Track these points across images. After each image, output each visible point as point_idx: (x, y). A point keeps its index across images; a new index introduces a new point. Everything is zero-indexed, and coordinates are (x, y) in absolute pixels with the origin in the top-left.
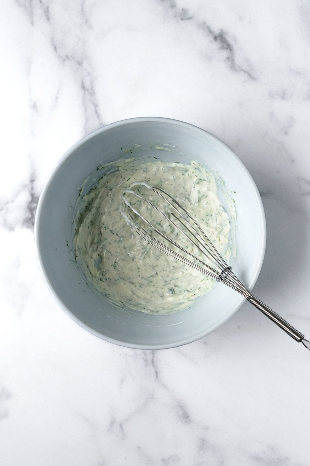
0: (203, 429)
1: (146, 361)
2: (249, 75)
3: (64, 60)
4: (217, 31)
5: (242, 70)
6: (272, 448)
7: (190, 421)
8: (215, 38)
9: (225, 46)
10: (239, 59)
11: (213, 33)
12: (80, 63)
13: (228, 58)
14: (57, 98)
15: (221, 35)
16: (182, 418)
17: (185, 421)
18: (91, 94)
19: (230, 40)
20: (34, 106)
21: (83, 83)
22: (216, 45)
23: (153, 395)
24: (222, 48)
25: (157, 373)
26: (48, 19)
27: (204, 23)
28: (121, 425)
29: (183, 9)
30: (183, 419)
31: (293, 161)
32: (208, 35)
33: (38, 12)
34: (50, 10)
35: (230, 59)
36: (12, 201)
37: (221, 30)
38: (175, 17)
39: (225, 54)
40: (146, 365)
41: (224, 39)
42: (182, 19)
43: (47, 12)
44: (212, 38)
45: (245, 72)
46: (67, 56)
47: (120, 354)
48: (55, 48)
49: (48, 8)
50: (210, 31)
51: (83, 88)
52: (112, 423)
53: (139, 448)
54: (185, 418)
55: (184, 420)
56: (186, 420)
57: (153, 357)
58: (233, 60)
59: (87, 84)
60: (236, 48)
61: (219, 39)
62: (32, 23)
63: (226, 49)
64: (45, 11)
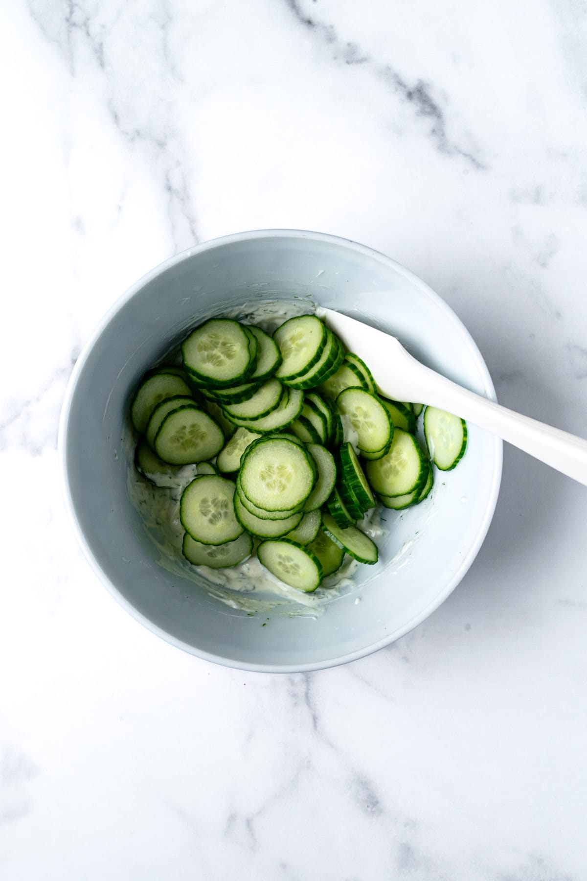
0: (406, 825)
1: (294, 695)
2: (473, 160)
3: (132, 140)
4: (411, 82)
5: (460, 151)
6: (540, 861)
7: (381, 811)
8: (410, 95)
9: (428, 110)
10: (453, 132)
11: (405, 86)
12: (161, 144)
13: (434, 131)
14: (120, 208)
15: (419, 89)
16: (366, 806)
17: (371, 811)
18: (183, 200)
19: (436, 98)
20: (78, 224)
21: (168, 180)
22: (412, 108)
23: (309, 762)
24: (423, 112)
25: (315, 719)
26: (102, 65)
27: (389, 68)
28: (249, 823)
29: (349, 45)
30: (368, 807)
31: (558, 315)
32: (397, 90)
33: (83, 51)
34: (105, 49)
35: (438, 132)
36: (38, 399)
37: (419, 80)
38: (335, 58)
39: (429, 122)
40: (296, 704)
41: (426, 96)
42: (348, 62)
43: (99, 53)
44: (402, 95)
45: (466, 155)
46: (138, 133)
47: (245, 684)
48: (116, 118)
49: (101, 45)
50: (400, 84)
51: (169, 189)
52: (232, 818)
53: (284, 866)
54: (371, 806)
55: (369, 809)
56: (374, 810)
57: (308, 689)
58: (443, 135)
59: (176, 183)
60: (447, 111)
61: (416, 96)
62: (73, 73)
63: (430, 114)
64: (96, 51)
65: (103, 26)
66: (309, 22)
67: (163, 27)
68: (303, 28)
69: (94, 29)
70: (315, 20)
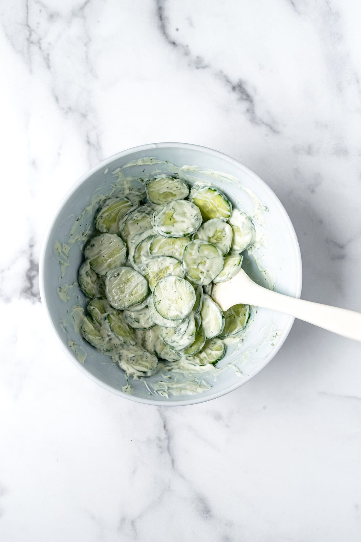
0: (226, 525)
1: (161, 447)
2: (271, 128)
3: (67, 113)
4: (235, 80)
5: (263, 123)
7: (211, 516)
8: (234, 88)
9: (245, 97)
10: (260, 111)
11: (231, 83)
12: (84, 116)
13: (248, 110)
14: (59, 154)
15: (239, 85)
16: (203, 513)
18: (97, 150)
19: (249, 90)
20: (34, 163)
21: (88, 137)
22: (235, 96)
24: (241, 99)
25: (173, 461)
26: (49, 67)
27: (221, 72)
28: (133, 523)
29: (197, 57)
30: (204, 514)
31: (321, 222)
32: (226, 85)
33: (37, 58)
34: (51, 58)
35: (250, 111)
36: (9, 269)
37: (239, 79)
38: (189, 65)
39: (245, 105)
40: (161, 452)
41: (244, 89)
42: (197, 68)
43: (47, 59)
44: (230, 88)
45: (267, 125)
46: (70, 109)
47: (131, 440)
48: (57, 99)
49: (48, 55)
50: (228, 81)
51: (89, 143)
52: (123, 520)
54: (206, 513)
55: (205, 515)
56: (207, 515)
57: (169, 443)
58: (253, 112)
59: (93, 139)
60: (256, 98)
61: (237, 89)
62: (31, 72)
63: (246, 100)
64: (45, 59)
65: (49, 44)
66: (174, 43)
67: (86, 45)
68: (170, 47)
69: (44, 45)
70: (177, 43)
